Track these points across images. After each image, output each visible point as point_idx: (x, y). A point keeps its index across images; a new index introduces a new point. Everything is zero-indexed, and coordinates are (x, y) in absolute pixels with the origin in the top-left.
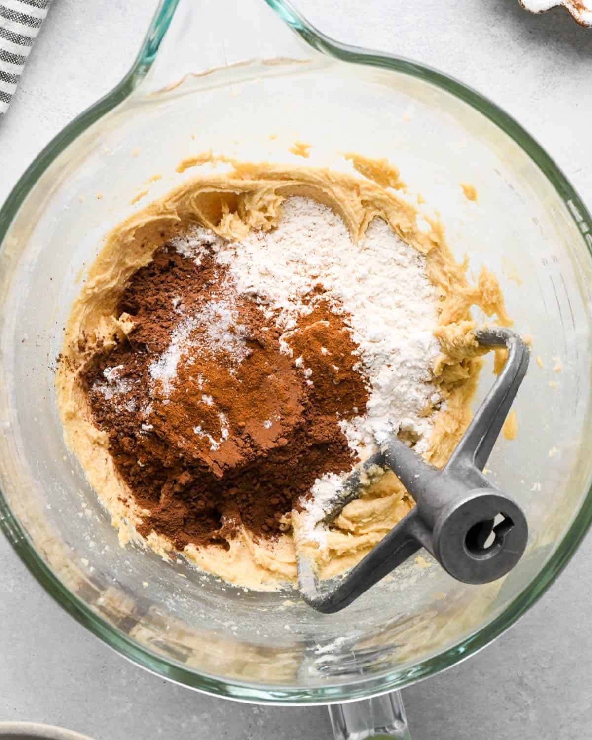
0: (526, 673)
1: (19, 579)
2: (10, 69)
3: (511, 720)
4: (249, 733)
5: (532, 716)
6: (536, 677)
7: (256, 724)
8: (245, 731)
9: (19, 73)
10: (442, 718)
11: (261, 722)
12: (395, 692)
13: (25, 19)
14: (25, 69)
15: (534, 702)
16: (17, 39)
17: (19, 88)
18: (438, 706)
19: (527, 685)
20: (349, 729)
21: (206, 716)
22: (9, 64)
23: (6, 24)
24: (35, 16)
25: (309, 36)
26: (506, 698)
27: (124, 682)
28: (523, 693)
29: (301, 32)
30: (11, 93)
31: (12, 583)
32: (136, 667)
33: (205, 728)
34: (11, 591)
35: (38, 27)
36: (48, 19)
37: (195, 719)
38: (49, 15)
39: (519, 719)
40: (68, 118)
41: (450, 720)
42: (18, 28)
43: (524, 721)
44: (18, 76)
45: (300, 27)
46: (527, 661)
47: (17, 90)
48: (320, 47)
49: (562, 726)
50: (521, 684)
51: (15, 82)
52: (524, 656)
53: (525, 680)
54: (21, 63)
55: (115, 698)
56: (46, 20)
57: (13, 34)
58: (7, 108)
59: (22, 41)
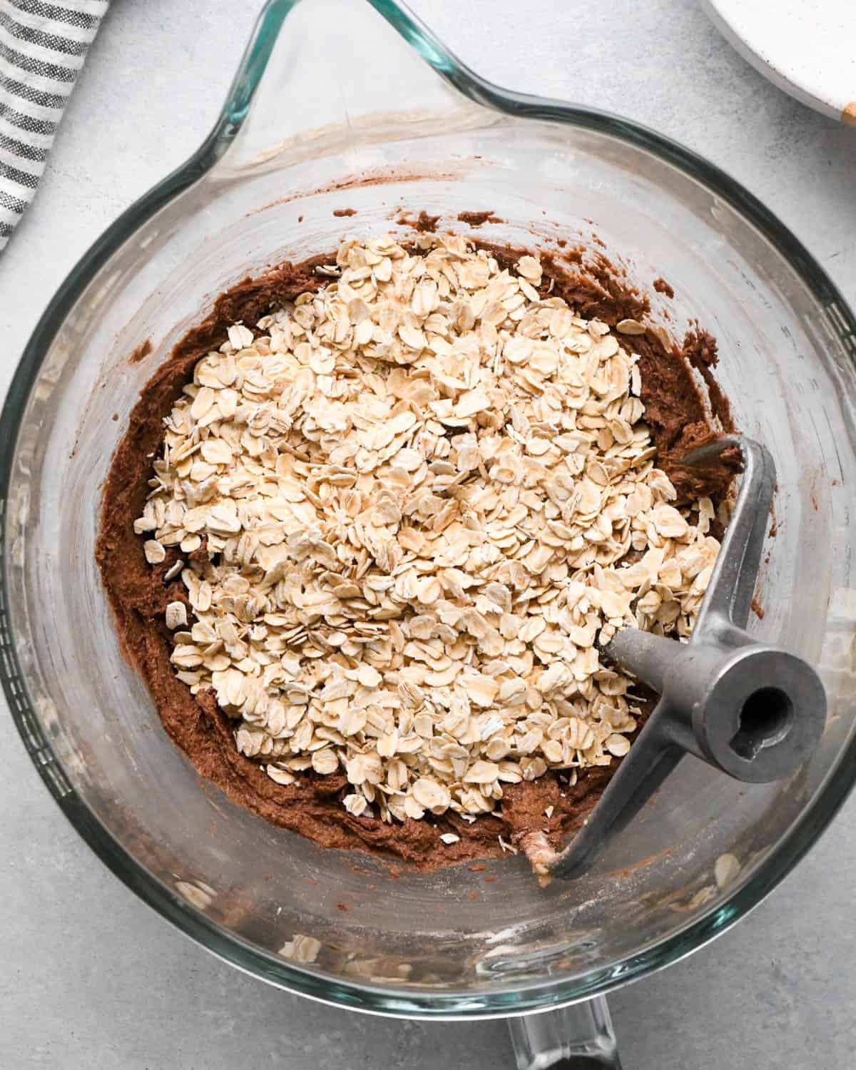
0: (784, 960)
1: (73, 851)
2: (36, 140)
3: (765, 1027)
4: (400, 1057)
5: (794, 1019)
6: (799, 966)
7: (408, 1043)
8: (394, 1054)
9: (45, 147)
10: (668, 1027)
11: (415, 1040)
12: (598, 999)
13: (52, 71)
14: (56, 140)
15: (796, 1001)
16: (43, 99)
17: (49, 166)
18: (662, 1010)
19: (785, 977)
20: (534, 1050)
21: (337, 1034)
22: (33, 135)
23: (26, 79)
24: (66, 66)
25: (461, 80)
26: (757, 996)
27: (223, 991)
28: (780, 988)
29: (448, 75)
30: (37, 175)
31: (62, 856)
32: (238, 972)
33: (338, 1051)
34: (60, 868)
35: (72, 81)
36: (87, 70)
37: (324, 1039)
38: (87, 64)
39: (776, 1025)
40: (119, 206)
41: (680, 1031)
42: (43, 84)
43: (784, 1028)
44: (46, 151)
45: (447, 68)
46: (785, 943)
47: (46, 170)
48: (476, 95)
49: (836, 1034)
50: (777, 974)
51: (43, 159)
52: (780, 936)
53: (784, 971)
54: (49, 133)
55: (210, 1013)
56: (83, 71)
57: (37, 92)
58: (32, 196)
59: (50, 101)
